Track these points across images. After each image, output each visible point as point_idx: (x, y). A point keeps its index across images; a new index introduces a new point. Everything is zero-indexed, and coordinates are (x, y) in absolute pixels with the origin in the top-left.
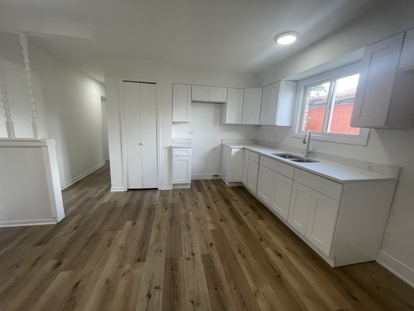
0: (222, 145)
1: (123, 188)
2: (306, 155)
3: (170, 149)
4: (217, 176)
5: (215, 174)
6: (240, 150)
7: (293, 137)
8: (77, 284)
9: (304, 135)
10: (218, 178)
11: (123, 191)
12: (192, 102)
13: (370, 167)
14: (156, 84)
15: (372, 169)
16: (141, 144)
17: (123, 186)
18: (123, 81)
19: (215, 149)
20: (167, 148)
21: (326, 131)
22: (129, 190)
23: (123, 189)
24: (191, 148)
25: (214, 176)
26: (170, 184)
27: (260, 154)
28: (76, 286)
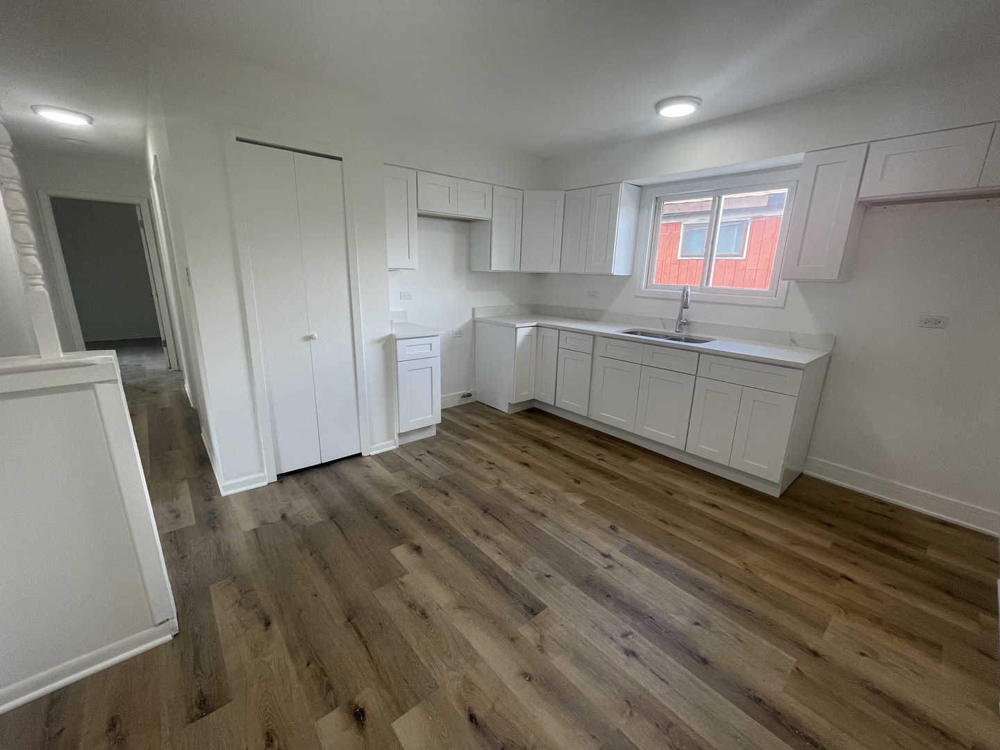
0: (475, 321)
1: (261, 475)
2: (678, 330)
3: (388, 345)
4: (469, 395)
5: (464, 392)
6: (532, 330)
7: (636, 297)
8: (472, 718)
9: (680, 293)
10: (470, 400)
11: (265, 483)
12: (419, 215)
13: (793, 341)
14: (340, 159)
15: (795, 343)
16: (309, 338)
17: (262, 471)
18: (238, 139)
19: (459, 334)
20: (379, 341)
21: (707, 285)
22: (282, 477)
23: (263, 479)
24: (439, 337)
25: (464, 396)
26: (390, 437)
27: (594, 335)
28: (476, 724)
